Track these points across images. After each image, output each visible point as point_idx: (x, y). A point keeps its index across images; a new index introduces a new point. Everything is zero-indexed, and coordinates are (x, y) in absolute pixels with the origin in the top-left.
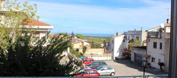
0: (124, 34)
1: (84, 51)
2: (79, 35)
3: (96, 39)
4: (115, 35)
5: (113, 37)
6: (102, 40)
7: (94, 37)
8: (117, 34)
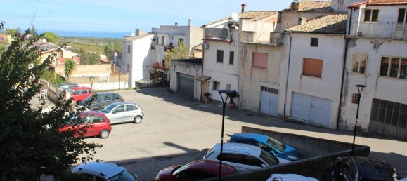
0: (152, 33)
1: (68, 72)
2: (50, 34)
3: (88, 43)
4: (133, 34)
5: (129, 39)
6: (101, 44)
7: (82, 39)
8: (137, 32)
